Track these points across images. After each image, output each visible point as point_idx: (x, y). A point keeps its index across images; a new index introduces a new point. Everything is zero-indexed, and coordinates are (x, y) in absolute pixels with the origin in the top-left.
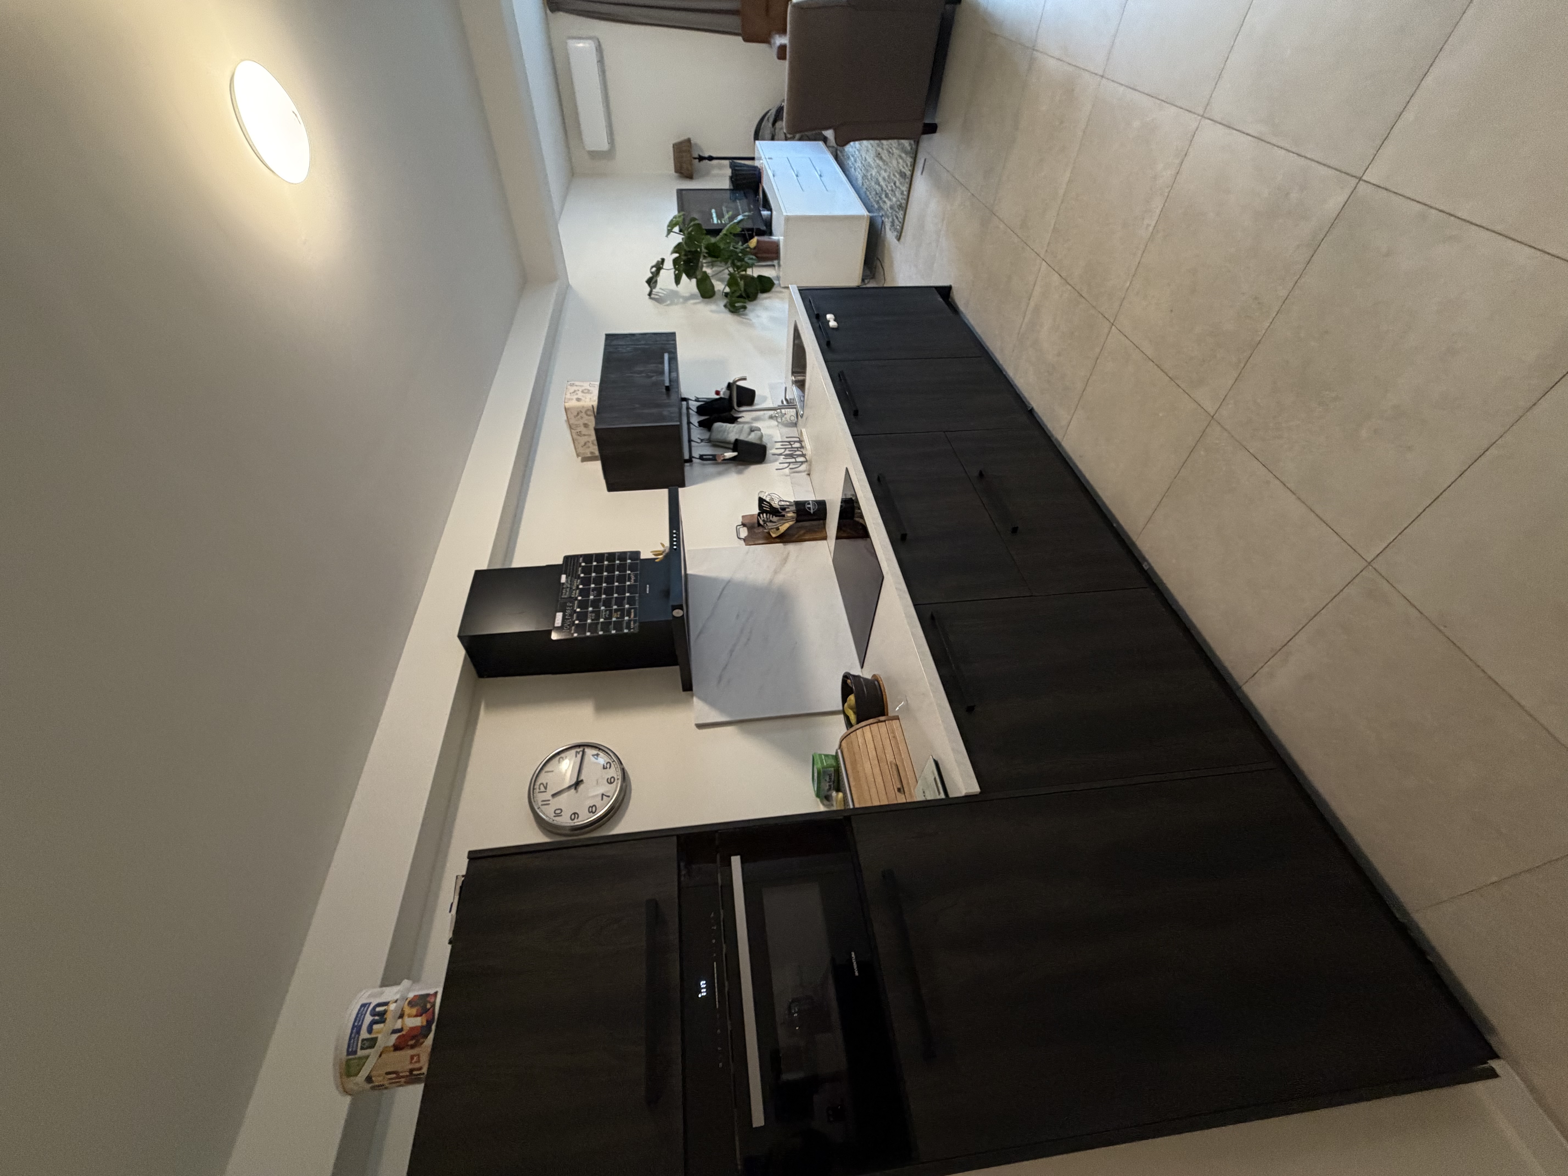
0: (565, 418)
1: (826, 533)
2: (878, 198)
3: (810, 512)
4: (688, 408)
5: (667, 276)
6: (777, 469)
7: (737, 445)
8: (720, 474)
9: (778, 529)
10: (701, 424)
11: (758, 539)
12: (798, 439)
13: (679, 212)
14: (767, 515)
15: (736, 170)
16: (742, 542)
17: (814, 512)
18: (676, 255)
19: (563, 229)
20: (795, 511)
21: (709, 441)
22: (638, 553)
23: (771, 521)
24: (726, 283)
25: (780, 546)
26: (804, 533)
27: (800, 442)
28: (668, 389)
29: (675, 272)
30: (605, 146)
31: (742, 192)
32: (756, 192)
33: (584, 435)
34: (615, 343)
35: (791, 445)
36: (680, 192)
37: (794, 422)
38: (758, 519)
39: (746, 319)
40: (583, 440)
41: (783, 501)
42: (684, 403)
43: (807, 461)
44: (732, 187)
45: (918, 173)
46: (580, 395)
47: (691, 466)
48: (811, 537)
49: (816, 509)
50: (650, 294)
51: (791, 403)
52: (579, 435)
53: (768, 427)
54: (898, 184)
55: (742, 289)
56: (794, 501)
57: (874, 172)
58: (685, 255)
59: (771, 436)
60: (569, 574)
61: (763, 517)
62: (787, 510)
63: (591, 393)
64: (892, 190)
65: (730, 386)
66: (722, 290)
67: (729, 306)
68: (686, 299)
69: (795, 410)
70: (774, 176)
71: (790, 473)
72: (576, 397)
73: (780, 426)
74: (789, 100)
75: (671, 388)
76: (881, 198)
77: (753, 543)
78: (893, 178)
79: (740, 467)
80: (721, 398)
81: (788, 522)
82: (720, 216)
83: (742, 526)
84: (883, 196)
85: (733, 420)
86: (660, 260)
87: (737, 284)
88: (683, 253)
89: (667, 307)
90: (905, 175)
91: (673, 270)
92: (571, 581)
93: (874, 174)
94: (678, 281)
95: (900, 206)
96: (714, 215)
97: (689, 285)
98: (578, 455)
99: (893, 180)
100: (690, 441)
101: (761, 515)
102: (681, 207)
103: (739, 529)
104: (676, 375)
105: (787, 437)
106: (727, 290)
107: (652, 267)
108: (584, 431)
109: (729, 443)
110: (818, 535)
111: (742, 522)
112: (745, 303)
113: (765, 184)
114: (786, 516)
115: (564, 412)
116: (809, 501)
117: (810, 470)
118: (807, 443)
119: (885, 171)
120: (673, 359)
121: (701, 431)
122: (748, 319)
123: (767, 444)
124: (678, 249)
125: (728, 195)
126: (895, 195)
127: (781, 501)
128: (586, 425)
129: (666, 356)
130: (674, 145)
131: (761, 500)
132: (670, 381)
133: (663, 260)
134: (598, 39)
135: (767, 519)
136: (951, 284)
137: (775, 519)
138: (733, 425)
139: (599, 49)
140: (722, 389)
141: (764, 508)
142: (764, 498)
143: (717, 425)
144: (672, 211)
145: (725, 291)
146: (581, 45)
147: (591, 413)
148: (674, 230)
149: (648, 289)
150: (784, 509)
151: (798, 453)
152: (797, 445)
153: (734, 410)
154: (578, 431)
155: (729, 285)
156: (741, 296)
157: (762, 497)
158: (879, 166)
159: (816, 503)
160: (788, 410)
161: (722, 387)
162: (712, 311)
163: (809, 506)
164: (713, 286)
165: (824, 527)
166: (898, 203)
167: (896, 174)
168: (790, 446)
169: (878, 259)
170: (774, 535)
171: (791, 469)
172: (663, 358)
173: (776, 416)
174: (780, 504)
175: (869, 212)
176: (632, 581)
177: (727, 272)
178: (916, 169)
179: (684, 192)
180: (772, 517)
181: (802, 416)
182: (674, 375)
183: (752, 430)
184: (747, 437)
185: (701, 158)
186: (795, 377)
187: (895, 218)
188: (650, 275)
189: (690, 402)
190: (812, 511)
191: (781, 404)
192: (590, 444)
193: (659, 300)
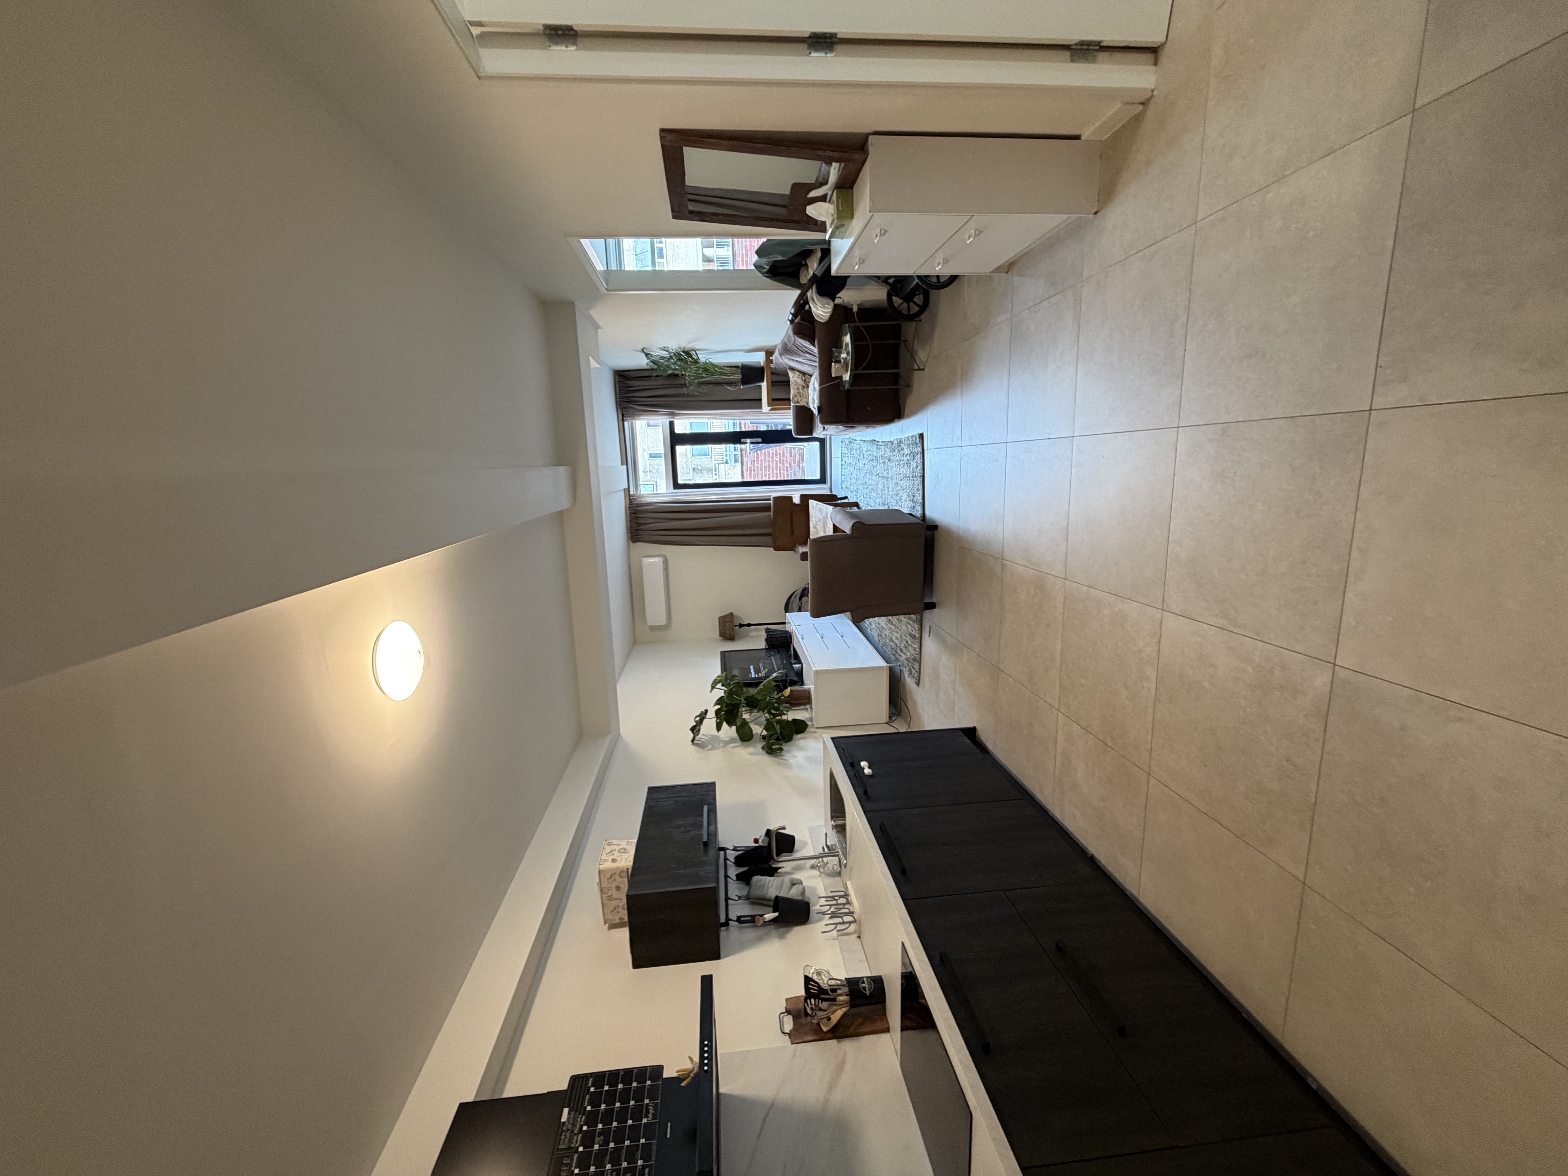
0: (598, 880)
1: (888, 1023)
2: (894, 652)
3: (866, 994)
4: (726, 859)
5: (710, 723)
6: (823, 932)
7: (778, 903)
8: (760, 939)
9: (829, 1019)
10: (739, 877)
11: (806, 1034)
12: (843, 893)
13: (722, 673)
14: (815, 1001)
15: (770, 635)
16: (787, 1037)
17: (871, 994)
18: (718, 707)
19: (622, 688)
20: (848, 993)
21: (747, 898)
22: (660, 1068)
23: (820, 1009)
24: (763, 727)
25: (833, 1042)
26: (862, 1024)
27: (846, 896)
28: (706, 844)
29: (717, 721)
30: (663, 621)
31: (776, 650)
32: (788, 649)
33: (615, 899)
34: (656, 796)
35: (836, 900)
36: (724, 654)
37: (838, 871)
38: (805, 1005)
39: (782, 759)
40: (612, 904)
41: (833, 979)
42: (722, 853)
43: (855, 921)
44: (767, 647)
45: (926, 636)
46: (616, 854)
47: (727, 930)
48: (871, 1029)
49: (872, 990)
50: (693, 741)
51: (833, 850)
52: (610, 900)
53: (810, 877)
54: (910, 643)
55: (778, 731)
56: (846, 979)
57: (887, 633)
58: (726, 707)
59: (814, 889)
60: (573, 1107)
61: (811, 1004)
62: (839, 992)
63: (628, 853)
64: (905, 647)
65: (768, 833)
66: (759, 732)
67: (766, 748)
68: (727, 743)
69: (837, 858)
70: (802, 639)
71: (838, 936)
72: (612, 857)
73: (822, 875)
74: (813, 585)
75: (709, 843)
76: (896, 652)
77: (801, 1041)
78: (904, 638)
79: (782, 930)
80: (760, 846)
81: (840, 1009)
82: (757, 671)
83: (786, 1014)
84: (898, 651)
85: (772, 872)
86: (704, 711)
87: (774, 727)
88: (725, 705)
89: (709, 752)
90: (915, 637)
91: (715, 719)
92: (574, 1120)
93: (887, 634)
94: (719, 727)
95: (915, 659)
96: (752, 670)
97: (729, 731)
98: (605, 922)
99: (905, 640)
100: (727, 899)
101: (808, 1001)
102: (724, 667)
103: (783, 1017)
104: (714, 829)
105: (831, 892)
106: (765, 733)
107: (696, 717)
108: (614, 893)
109: (769, 900)
110: (879, 1025)
111: (786, 1008)
112: (782, 745)
113: (795, 643)
114: (837, 1000)
115: (597, 875)
116: (863, 978)
117: (860, 932)
118: (853, 898)
119: (897, 632)
120: (713, 811)
121: (739, 886)
122: (785, 760)
123: (809, 899)
124: (720, 701)
125: (764, 653)
126: (908, 651)
127: (830, 979)
128: (618, 888)
129: (705, 808)
130: (720, 618)
131: (808, 980)
132: (708, 835)
133: (706, 711)
134: (665, 557)
135: (816, 1007)
136: (975, 725)
137: (824, 1005)
138: (772, 878)
139: (666, 562)
140: (760, 837)
141: (812, 991)
142: (810, 976)
143: (756, 879)
144: (716, 671)
145: (762, 734)
146: (652, 560)
147: (624, 874)
148: (717, 687)
149: (691, 735)
150: (834, 991)
151: (843, 911)
152: (843, 901)
153: (772, 860)
154: (609, 894)
155: (766, 729)
156: (778, 739)
157: (807, 974)
158: (891, 628)
159: (871, 979)
160: (831, 858)
161: (761, 834)
162: (751, 754)
163: (864, 985)
164: (751, 730)
165: (883, 1013)
166: (912, 657)
167: (907, 635)
168: (835, 902)
169: (901, 699)
170: (825, 1029)
171: (839, 931)
172: (702, 810)
173: (818, 866)
174: (830, 983)
175: (887, 662)
176: (650, 1116)
177: (764, 717)
178: (923, 631)
179: (726, 653)
180: (822, 1002)
181: (845, 866)
182: (712, 828)
183: (793, 884)
184: (788, 892)
185: (741, 626)
186: (834, 821)
187: (911, 668)
188: (695, 724)
189: (728, 851)
190: (868, 993)
191: (822, 852)
192: (620, 909)
193: (702, 746)
